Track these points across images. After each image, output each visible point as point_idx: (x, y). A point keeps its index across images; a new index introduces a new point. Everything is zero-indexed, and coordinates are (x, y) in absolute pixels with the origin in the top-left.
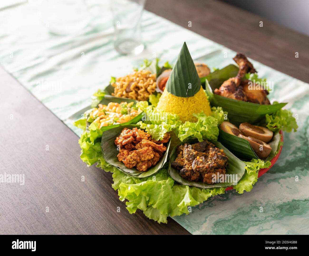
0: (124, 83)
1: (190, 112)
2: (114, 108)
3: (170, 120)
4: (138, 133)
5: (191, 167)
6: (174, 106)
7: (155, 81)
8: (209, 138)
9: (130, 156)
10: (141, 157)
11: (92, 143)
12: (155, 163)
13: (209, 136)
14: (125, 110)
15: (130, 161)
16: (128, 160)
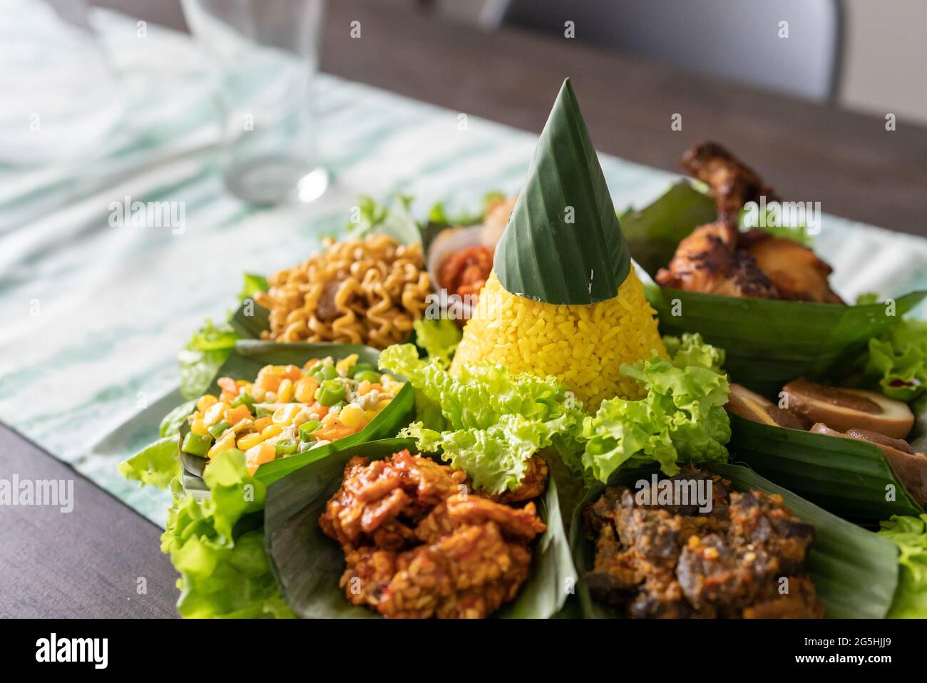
0: (303, 287)
1: (604, 360)
2: (285, 385)
3: (533, 401)
4: (422, 473)
5: (680, 590)
6: (540, 346)
7: (423, 268)
8: (700, 454)
9: (403, 575)
10: (455, 572)
11: (222, 541)
12: (514, 589)
13: (698, 448)
14: (330, 386)
15: (405, 599)
16: (399, 597)
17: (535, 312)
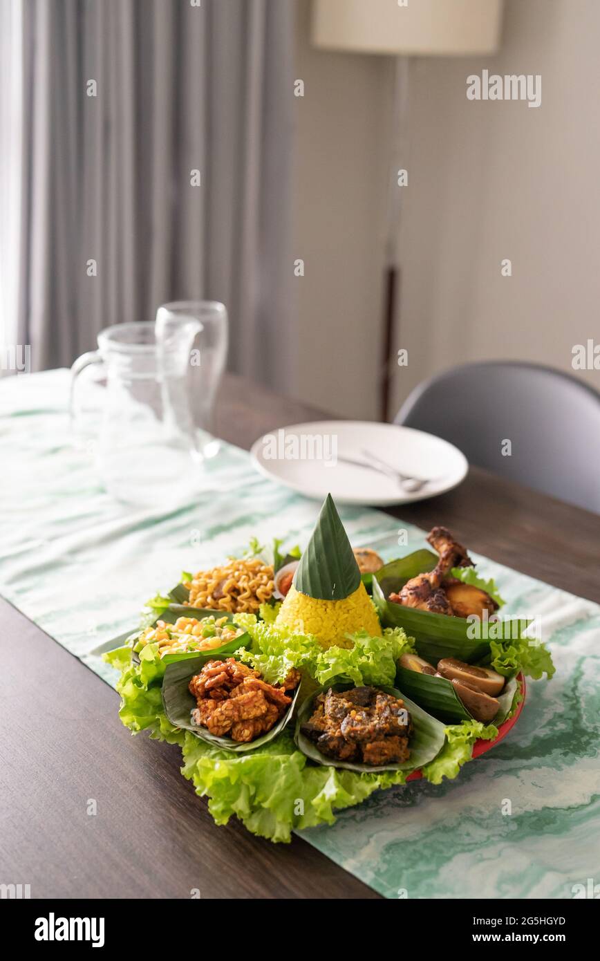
0: (208, 581)
1: (338, 630)
2: (188, 627)
3: (300, 644)
4: (236, 669)
5: (340, 732)
6: (308, 619)
7: (271, 578)
8: (376, 680)
9: (219, 709)
10: (242, 711)
11: (143, 688)
12: (269, 724)
13: (375, 677)
14: (209, 628)
15: (218, 721)
16: (216, 718)
17: (307, 601)
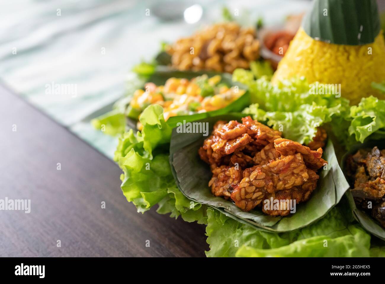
1: (362, 80)
3: (320, 98)
4: (259, 128)
6: (326, 70)
7: (256, 37)
9: (247, 179)
10: (276, 180)
12: (307, 194)
14: (205, 87)
15: (246, 193)
16: (243, 190)
17: (325, 49)
